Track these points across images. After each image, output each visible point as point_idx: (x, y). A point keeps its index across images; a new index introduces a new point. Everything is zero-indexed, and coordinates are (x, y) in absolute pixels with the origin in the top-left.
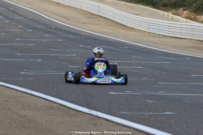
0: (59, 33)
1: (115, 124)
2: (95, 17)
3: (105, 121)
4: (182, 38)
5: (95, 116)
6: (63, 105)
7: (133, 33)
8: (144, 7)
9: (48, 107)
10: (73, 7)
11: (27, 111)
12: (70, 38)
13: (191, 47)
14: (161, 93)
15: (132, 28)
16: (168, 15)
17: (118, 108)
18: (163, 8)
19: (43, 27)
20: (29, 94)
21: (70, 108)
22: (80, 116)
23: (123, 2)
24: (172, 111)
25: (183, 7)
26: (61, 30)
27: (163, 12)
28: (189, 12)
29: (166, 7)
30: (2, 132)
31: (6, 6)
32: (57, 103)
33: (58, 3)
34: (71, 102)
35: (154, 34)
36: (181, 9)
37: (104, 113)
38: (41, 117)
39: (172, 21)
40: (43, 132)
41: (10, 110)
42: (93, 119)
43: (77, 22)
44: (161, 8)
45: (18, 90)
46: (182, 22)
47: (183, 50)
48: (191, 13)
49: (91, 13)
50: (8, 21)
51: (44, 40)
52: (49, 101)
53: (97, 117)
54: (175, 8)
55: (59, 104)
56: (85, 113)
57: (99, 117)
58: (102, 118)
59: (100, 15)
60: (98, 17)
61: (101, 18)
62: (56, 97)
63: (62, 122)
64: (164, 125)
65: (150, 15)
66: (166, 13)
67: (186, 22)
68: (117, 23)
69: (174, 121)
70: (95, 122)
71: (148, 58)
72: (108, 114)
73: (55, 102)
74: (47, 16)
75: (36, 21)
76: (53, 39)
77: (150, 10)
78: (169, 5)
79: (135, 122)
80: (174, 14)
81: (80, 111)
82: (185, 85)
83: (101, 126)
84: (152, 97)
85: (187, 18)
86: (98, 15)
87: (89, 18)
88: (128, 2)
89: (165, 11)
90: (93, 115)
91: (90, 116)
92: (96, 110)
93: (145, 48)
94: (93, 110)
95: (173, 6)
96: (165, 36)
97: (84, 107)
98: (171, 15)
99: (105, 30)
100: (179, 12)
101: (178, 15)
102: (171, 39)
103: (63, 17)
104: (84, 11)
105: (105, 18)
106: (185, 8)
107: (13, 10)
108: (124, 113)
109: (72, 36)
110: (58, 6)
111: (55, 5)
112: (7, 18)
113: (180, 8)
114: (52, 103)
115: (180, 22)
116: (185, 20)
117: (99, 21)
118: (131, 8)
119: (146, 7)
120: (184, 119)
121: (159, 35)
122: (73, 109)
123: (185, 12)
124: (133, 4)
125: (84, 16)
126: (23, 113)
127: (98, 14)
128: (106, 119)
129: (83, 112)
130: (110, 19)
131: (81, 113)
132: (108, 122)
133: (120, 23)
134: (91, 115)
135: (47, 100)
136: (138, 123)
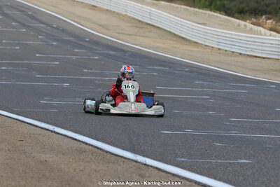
0: (95, 47)
1: (169, 175)
2: (146, 26)
3: (157, 171)
4: (264, 58)
5: (142, 164)
6: (98, 148)
7: (196, 49)
8: (212, 13)
9: (77, 150)
10: (114, 12)
11: (48, 156)
12: (110, 55)
13: (276, 70)
14: (234, 133)
15: (196, 42)
16: (245, 26)
17: (175, 153)
18: (239, 16)
19: (72, 39)
20: (52, 131)
21: (107, 152)
22: (121, 164)
23: (183, 7)
24: (249, 159)
25: (265, 13)
26: (97, 43)
27: (238, 21)
28: (274, 23)
29: (242, 15)
30: (13, 183)
31: (23, 9)
32: (89, 145)
33: (95, 6)
34: (109, 144)
35: (226, 51)
36: (264, 17)
37: (154, 159)
38: (67, 164)
39: (251, 34)
40: (69, 185)
41: (25, 153)
42: (139, 168)
43: (119, 33)
44: (236, 15)
45: (36, 126)
46: (265, 35)
47: (265, 74)
48: (276, 23)
49: (140, 21)
50: (24, 30)
51: (74, 58)
52: (80, 141)
53: (145, 165)
54: (255, 15)
55: (92, 145)
56: (128, 159)
57: (148, 165)
58: (151, 166)
59: (151, 23)
60: (148, 27)
61: (152, 28)
62: (89, 137)
63: (96, 171)
64: (237, 178)
65: (221, 25)
66: (242, 23)
67: (270, 36)
68: (175, 34)
69: (251, 172)
70: (143, 172)
71: (217, 85)
72: (160, 161)
73: (86, 144)
74: (78, 23)
75: (63, 31)
76: (85, 55)
77: (220, 17)
78: (246, 12)
79: (198, 173)
80: (253, 24)
81: (122, 157)
82: (267, 123)
83: (150, 177)
84: (220, 139)
85: (271, 30)
86: (149, 24)
87: (137, 27)
88: (191, 7)
89: (242, 20)
90: (140, 163)
91: (134, 163)
92: (143, 156)
93: (212, 70)
94: (140, 155)
95: (252, 13)
96: (240, 54)
97: (127, 151)
98: (249, 25)
99: (159, 45)
100: (261, 21)
101: (259, 25)
102: (249, 59)
103: (100, 25)
104: (129, 17)
105: (158, 27)
106: (269, 16)
107: (31, 15)
108: (183, 159)
109: (112, 53)
110: (94, 10)
111: (90, 9)
112: (23, 25)
113: (262, 15)
114: (83, 145)
115: (262, 35)
116: (269, 32)
117: (150, 32)
118: (195, 14)
119: (215, 14)
120: (265, 170)
121: (233, 52)
122: (112, 154)
123: (268, 21)
124: (197, 10)
125: (129, 25)
126: (43, 157)
127: (149, 22)
128: (156, 168)
129: (125, 158)
130: (165, 30)
131: (123, 159)
132: (160, 173)
133: (179, 34)
134: (136, 162)
135: (76, 140)
136: (201, 174)
